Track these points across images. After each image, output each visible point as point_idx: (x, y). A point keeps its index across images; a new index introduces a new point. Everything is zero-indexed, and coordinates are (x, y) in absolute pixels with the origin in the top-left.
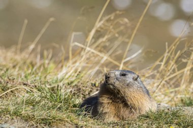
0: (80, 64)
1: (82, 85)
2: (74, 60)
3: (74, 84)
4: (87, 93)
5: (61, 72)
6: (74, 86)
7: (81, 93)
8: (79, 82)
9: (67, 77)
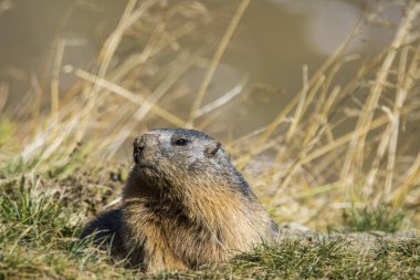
0: (80, 121)
1: (84, 178)
2: (65, 112)
3: (63, 176)
4: (98, 198)
5: (30, 142)
6: (64, 181)
7: (84, 197)
8: (77, 170)
9: (46, 155)
